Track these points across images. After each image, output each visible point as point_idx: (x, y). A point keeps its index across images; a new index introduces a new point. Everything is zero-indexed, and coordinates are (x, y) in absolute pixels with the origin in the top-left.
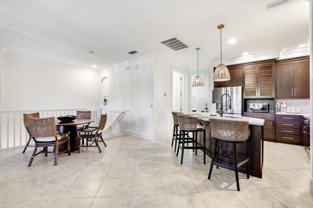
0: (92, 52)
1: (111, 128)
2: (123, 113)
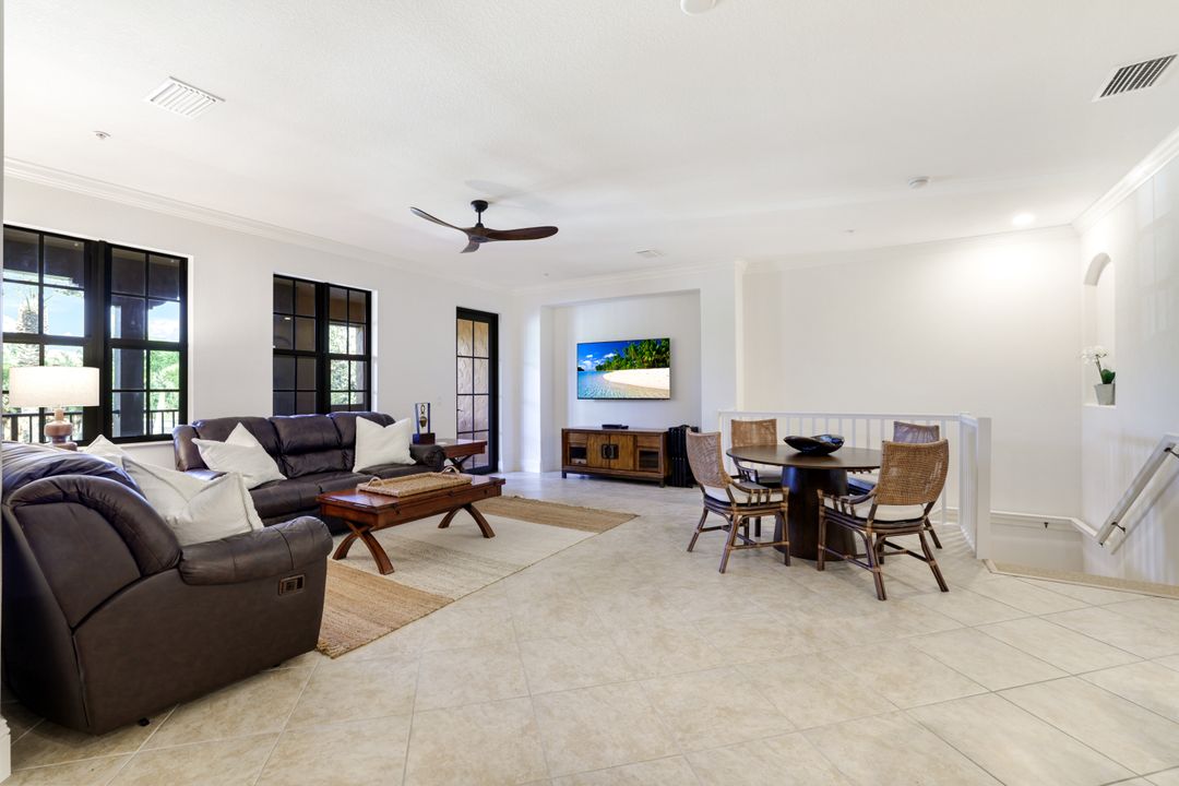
0: (922, 181)
1: (1124, 529)
2: (1168, 450)
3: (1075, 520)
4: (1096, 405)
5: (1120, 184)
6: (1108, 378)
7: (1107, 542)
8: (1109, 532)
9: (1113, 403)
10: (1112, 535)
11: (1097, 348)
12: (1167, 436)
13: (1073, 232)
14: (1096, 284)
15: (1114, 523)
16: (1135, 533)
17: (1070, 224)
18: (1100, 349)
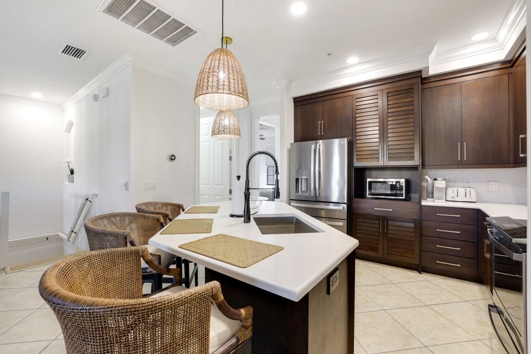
1: (76, 233)
2: (87, 199)
3: (60, 234)
4: (68, 183)
5: (76, 94)
6: (72, 172)
7: (71, 240)
8: (71, 235)
9: (73, 182)
10: (72, 236)
11: (68, 159)
12: (87, 195)
13: (61, 108)
14: (70, 132)
15: (72, 231)
16: (79, 233)
17: (60, 105)
18: (69, 160)
